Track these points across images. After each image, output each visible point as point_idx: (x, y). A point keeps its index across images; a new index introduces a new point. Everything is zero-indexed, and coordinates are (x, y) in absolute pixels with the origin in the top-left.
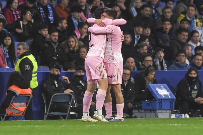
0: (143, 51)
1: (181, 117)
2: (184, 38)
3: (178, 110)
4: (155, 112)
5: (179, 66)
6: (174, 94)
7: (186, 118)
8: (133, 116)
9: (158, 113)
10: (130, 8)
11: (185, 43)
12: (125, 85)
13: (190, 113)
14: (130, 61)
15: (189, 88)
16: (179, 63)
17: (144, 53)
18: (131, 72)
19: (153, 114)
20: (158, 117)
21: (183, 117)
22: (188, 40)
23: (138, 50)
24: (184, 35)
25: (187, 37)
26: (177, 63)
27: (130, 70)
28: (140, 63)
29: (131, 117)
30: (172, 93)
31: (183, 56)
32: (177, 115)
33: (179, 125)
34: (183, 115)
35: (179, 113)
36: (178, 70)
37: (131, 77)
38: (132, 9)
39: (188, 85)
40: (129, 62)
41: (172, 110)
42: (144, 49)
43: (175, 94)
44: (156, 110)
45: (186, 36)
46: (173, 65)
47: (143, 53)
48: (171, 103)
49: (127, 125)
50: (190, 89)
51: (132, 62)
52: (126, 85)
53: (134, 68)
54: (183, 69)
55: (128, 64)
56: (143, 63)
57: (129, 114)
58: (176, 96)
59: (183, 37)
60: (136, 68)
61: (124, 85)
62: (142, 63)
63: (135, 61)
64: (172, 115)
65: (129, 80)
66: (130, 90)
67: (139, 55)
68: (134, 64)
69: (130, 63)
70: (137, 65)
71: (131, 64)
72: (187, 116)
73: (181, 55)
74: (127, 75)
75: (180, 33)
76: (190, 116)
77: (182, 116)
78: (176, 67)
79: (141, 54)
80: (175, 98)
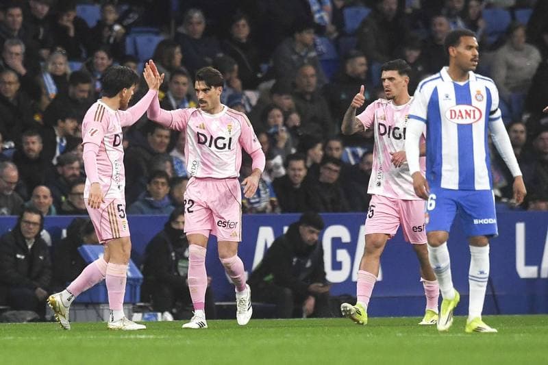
0: (70, 173)
1: (154, 319)
2: (161, 142)
3: (147, 304)
4: (97, 307)
5: (151, 206)
6: (139, 268)
7: (165, 322)
8: (48, 317)
9: (103, 309)
10: (42, 77)
11: (163, 154)
12: (30, 247)
13: (174, 311)
14: (41, 194)
15: (173, 254)
16: (152, 199)
17: (74, 175)
18: (42, 219)
19: (91, 312)
20: (103, 320)
21: (160, 319)
22: (170, 149)
23: (60, 170)
24: (161, 136)
25: (167, 141)
26: (147, 198)
27: (40, 213)
28: (63, 198)
29: (43, 320)
30: (133, 265)
31: (163, 183)
32: (146, 316)
33: (151, 337)
34: (159, 314)
35: (150, 311)
36: (149, 214)
37: (41, 230)
38: (45, 78)
39: (171, 247)
40: (38, 197)
41: (134, 304)
42: (73, 168)
43: (142, 267)
44: (98, 304)
45: (166, 137)
46: (137, 203)
47: (71, 176)
48: (134, 289)
49: (34, 338)
50: (176, 256)
51: (45, 197)
52: (32, 248)
53: (50, 209)
54: (162, 212)
55: (36, 200)
56: (70, 199)
57: (38, 314)
58: (143, 273)
59: (158, 140)
60: (53, 209)
61: (27, 247)
62: (66, 197)
63: (53, 195)
64: (135, 314)
65: (38, 237)
66: (41, 258)
67: (62, 180)
68: (49, 200)
69: (42, 198)
70: (57, 202)
71: (42, 200)
72: (168, 317)
73: (158, 182)
74: (31, 226)
75: (153, 133)
76: (176, 317)
77: (156, 316)
78: (145, 208)
79: (66, 179)
80: (140, 276)
